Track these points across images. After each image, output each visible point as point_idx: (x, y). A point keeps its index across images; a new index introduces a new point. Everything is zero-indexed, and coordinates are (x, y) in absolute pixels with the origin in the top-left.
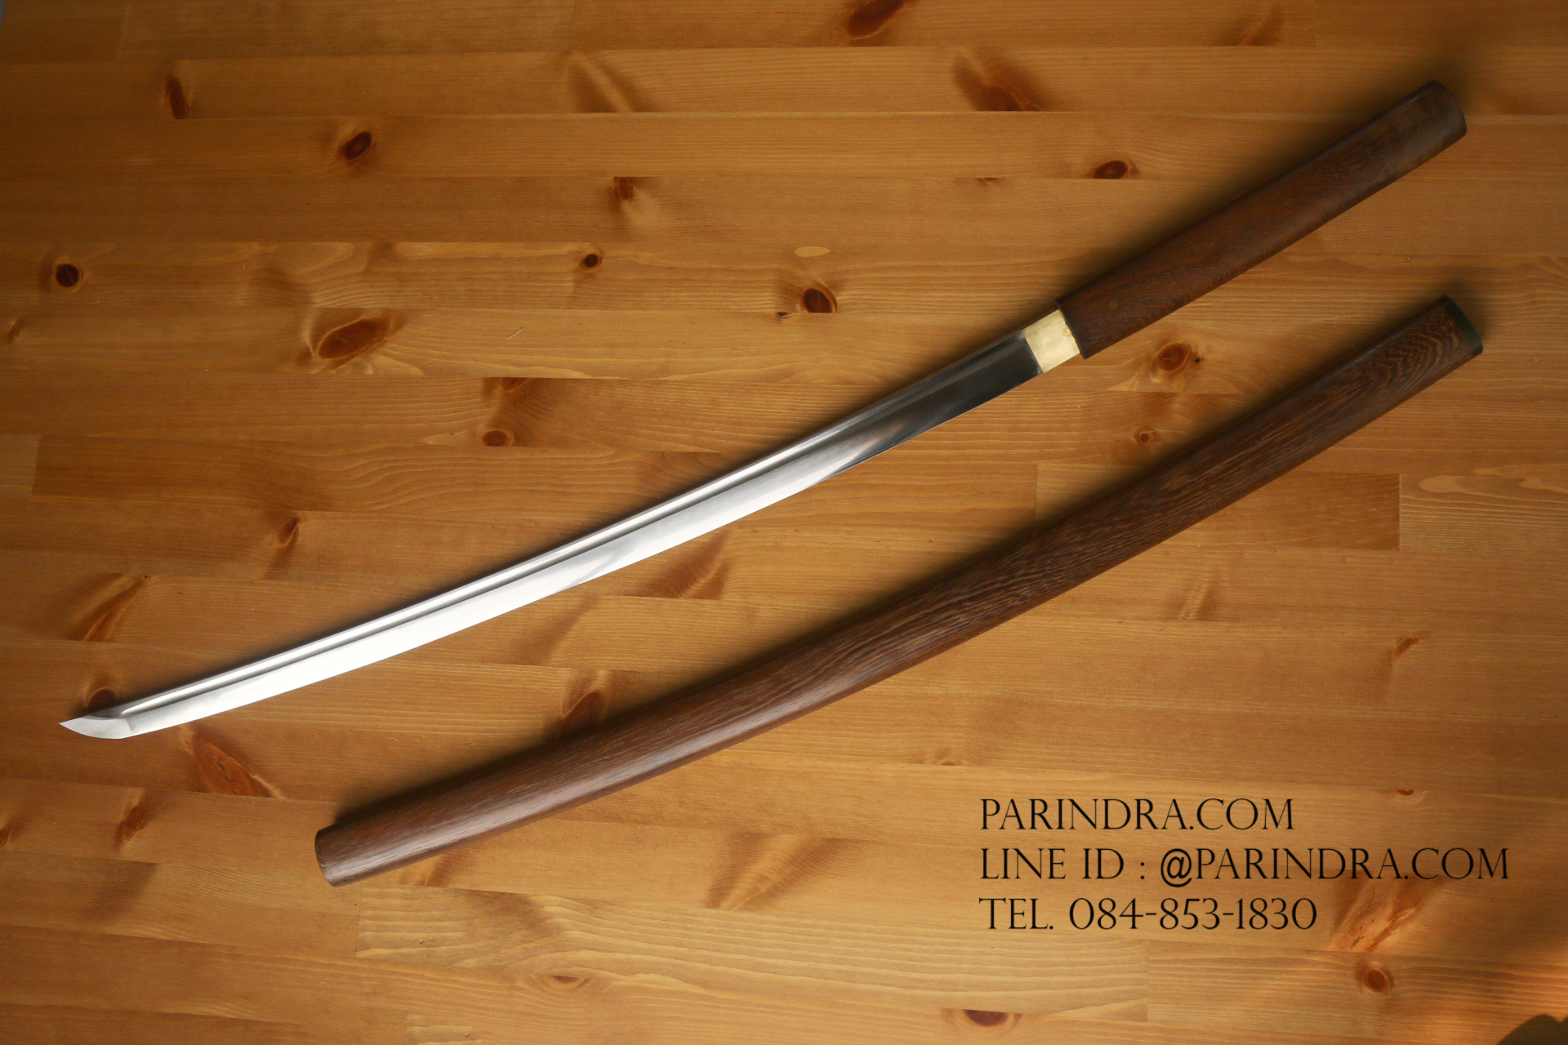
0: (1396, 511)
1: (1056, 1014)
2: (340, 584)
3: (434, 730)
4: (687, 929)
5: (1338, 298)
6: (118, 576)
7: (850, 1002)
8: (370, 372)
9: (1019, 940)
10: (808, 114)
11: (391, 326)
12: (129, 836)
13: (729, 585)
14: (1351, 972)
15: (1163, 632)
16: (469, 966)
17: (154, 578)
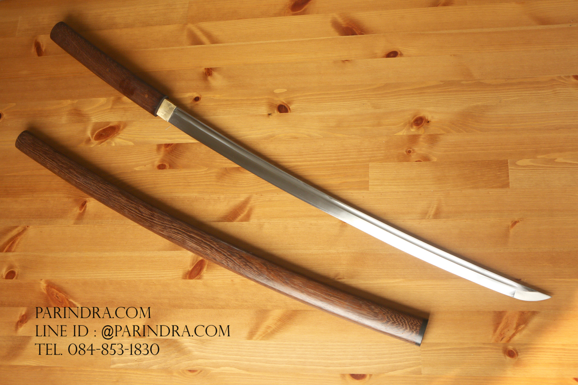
0: (508, 173)
1: (386, 374)
2: (103, 225)
3: (140, 278)
4: (240, 349)
5: (481, 96)
6: (16, 227)
7: (304, 374)
8: (113, 145)
9: (370, 345)
10: (277, 41)
11: (121, 128)
12: (21, 326)
13: (253, 216)
14: (501, 351)
15: (420, 224)
16: (155, 368)
17: (31, 227)
